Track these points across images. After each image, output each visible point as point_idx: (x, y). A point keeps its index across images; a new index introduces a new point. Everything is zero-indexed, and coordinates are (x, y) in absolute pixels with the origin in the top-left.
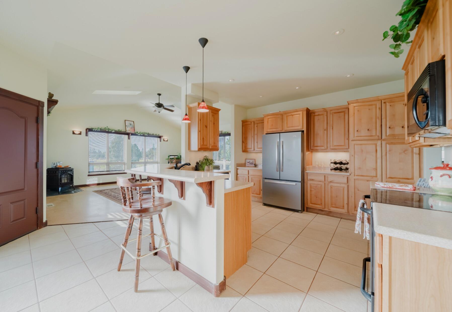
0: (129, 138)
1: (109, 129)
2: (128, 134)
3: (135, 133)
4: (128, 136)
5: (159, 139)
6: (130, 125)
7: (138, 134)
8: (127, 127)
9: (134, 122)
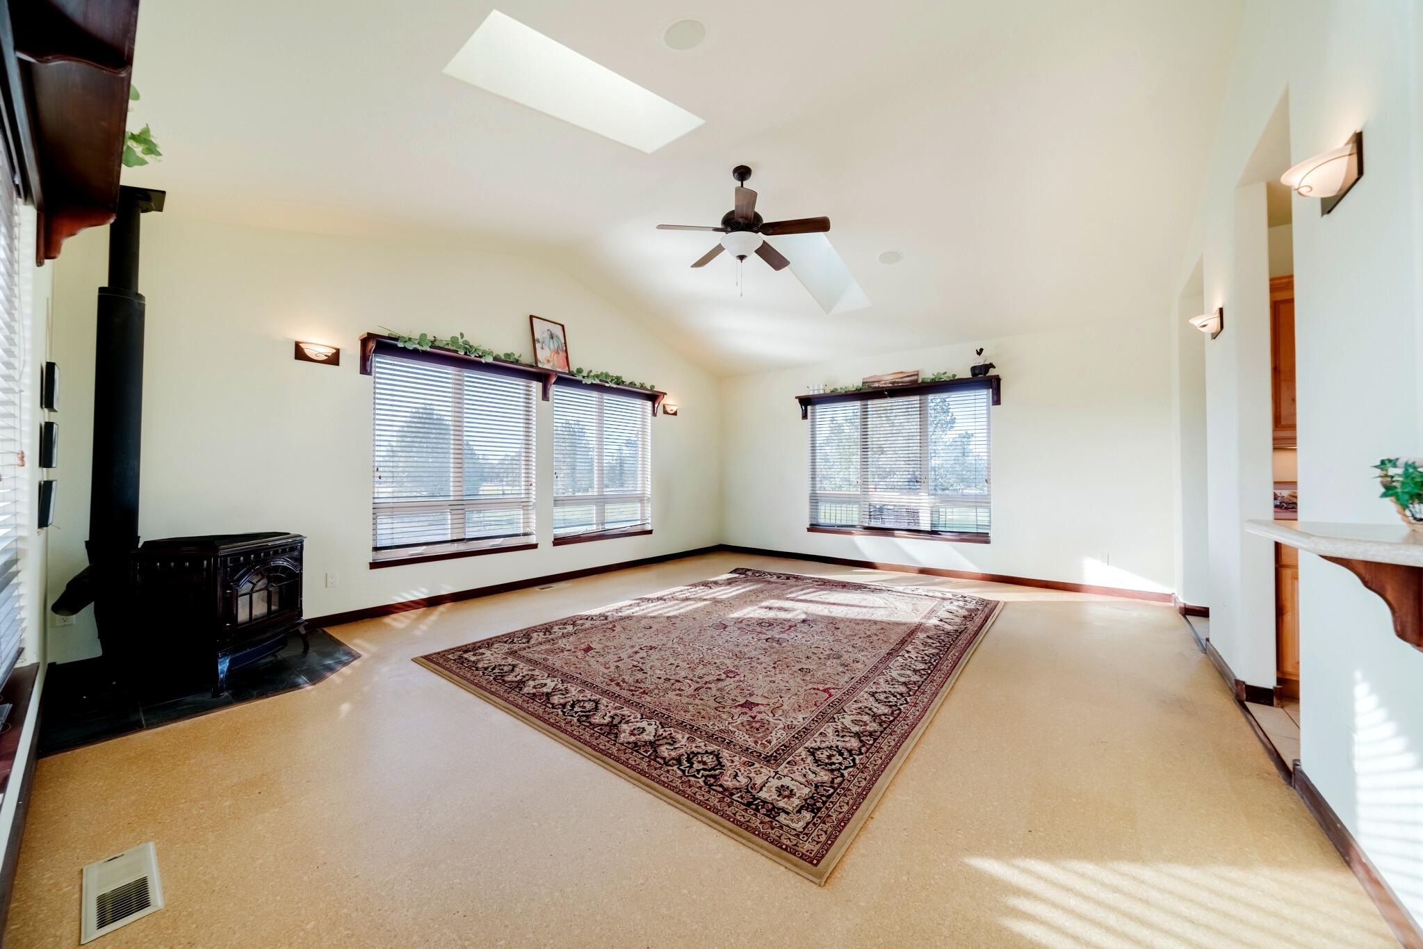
0: (545, 396)
1: (468, 349)
2: (542, 377)
3: (571, 373)
4: (540, 384)
5: (649, 404)
6: (552, 337)
7: (584, 377)
8: (538, 346)
9: (563, 326)
